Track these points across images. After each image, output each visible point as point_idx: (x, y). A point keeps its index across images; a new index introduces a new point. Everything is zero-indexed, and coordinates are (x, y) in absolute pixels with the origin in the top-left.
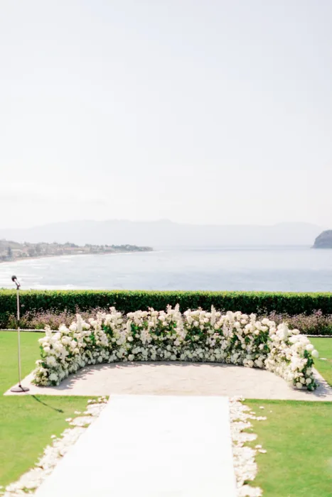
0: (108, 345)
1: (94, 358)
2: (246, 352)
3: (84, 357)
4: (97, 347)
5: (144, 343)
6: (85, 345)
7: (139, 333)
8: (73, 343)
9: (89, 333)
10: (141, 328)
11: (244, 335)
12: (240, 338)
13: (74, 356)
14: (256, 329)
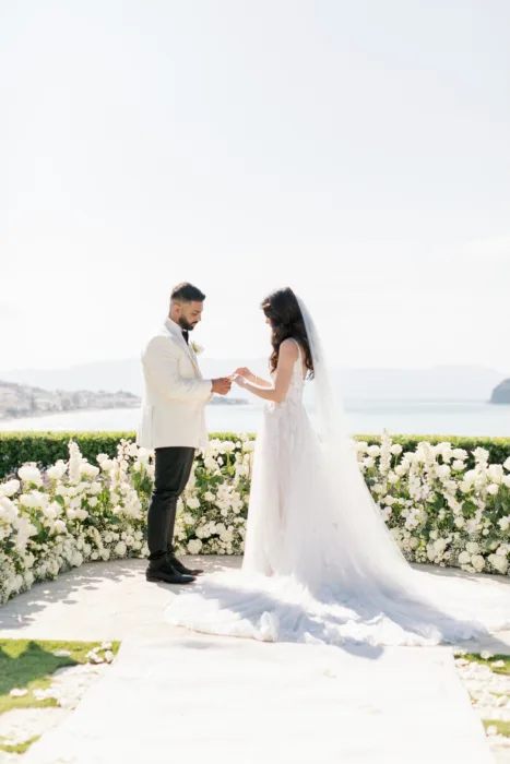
0: (139, 517)
1: (106, 545)
2: (465, 536)
3: (81, 543)
4: (115, 520)
5: (224, 513)
6: (84, 515)
7: (214, 492)
8: (52, 510)
9: (97, 488)
10: (219, 480)
11: (459, 496)
12: (452, 502)
13: (53, 538)
14: (489, 482)
